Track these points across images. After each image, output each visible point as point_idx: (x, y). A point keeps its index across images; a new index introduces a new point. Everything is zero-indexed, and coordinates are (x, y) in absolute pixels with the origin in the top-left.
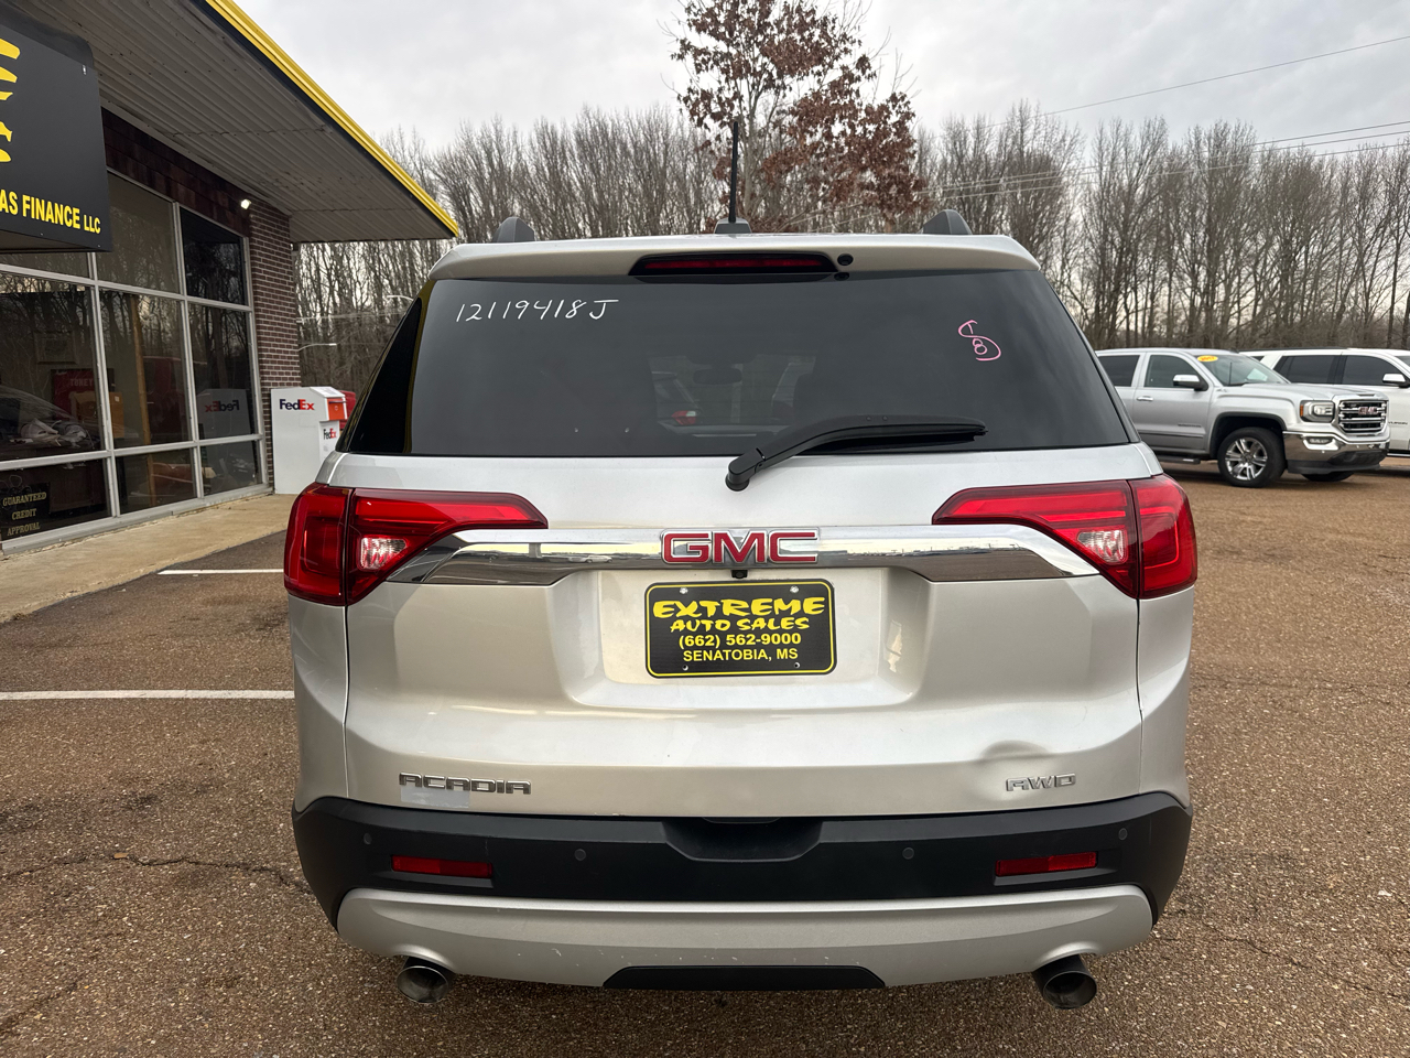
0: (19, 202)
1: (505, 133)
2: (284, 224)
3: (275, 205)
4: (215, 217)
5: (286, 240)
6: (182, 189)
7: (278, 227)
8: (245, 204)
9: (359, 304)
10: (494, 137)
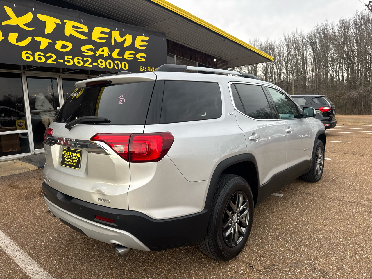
0: (147, 69)
1: (329, 24)
2: (227, 63)
3: (224, 59)
4: (207, 64)
5: (227, 67)
6: (199, 59)
7: (225, 64)
8: (215, 60)
9: (283, 78)
10: (325, 26)
